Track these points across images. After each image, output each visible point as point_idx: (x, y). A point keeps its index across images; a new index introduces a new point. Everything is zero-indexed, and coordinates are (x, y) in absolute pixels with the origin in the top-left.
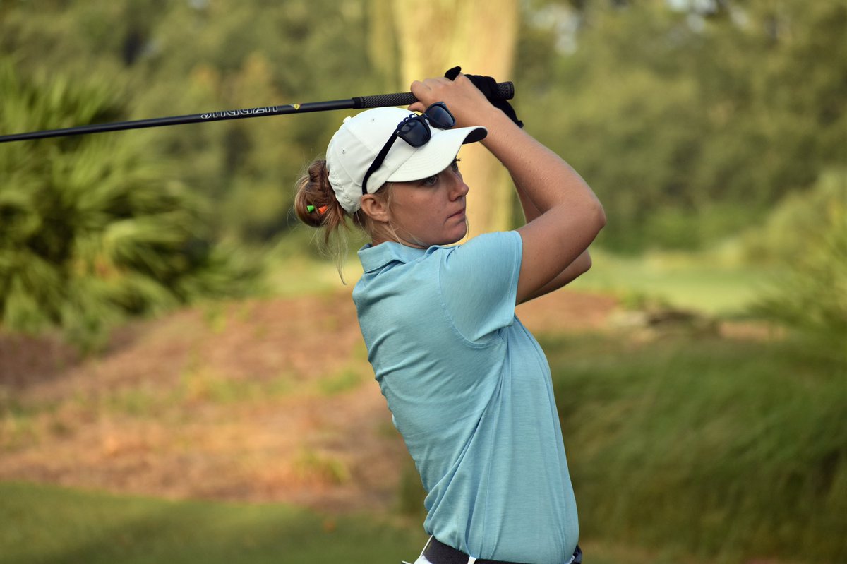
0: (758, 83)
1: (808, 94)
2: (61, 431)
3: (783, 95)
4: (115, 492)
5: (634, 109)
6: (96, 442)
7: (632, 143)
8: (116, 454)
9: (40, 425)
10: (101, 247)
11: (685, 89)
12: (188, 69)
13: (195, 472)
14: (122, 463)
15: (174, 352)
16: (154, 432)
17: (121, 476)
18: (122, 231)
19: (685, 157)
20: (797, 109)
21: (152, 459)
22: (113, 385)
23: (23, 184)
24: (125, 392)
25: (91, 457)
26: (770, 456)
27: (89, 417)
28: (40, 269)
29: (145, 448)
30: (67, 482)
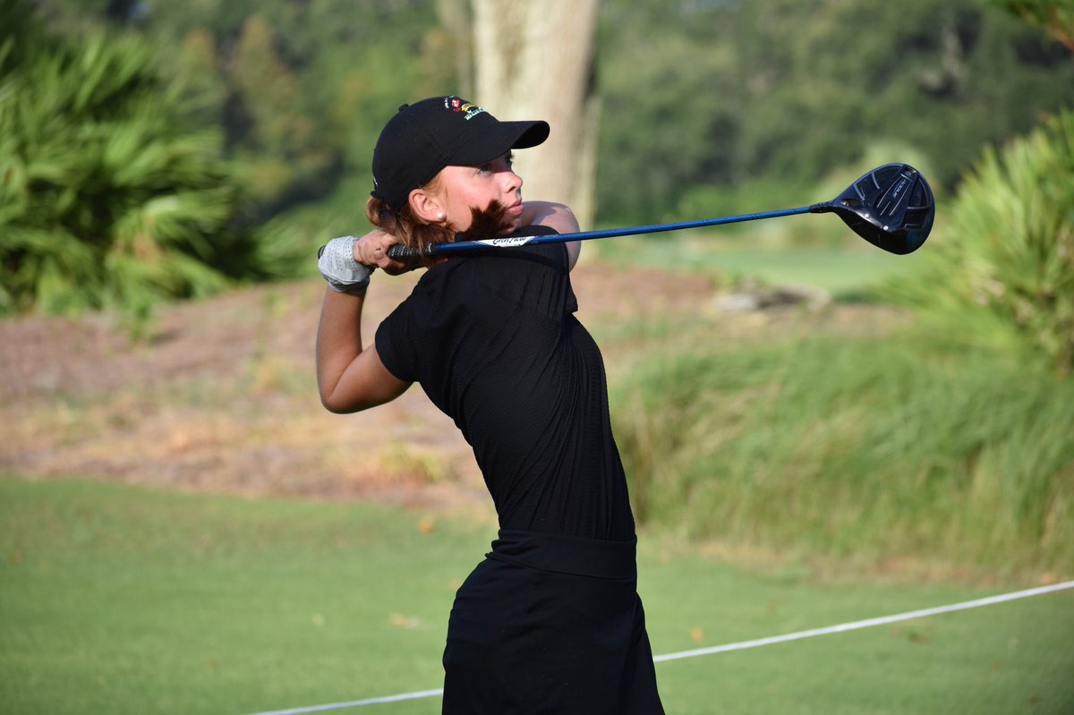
0: (801, 48)
1: (854, 62)
2: (120, 424)
3: (828, 62)
4: (186, 489)
5: (667, 78)
6: (160, 436)
7: (664, 115)
8: (186, 449)
9: (97, 417)
10: (140, 224)
11: (722, 56)
12: (181, 33)
13: (275, 467)
14: (192, 458)
15: (233, 338)
16: (225, 425)
17: (194, 473)
18: (162, 209)
19: (723, 130)
20: (842, 77)
21: (226, 454)
22: (171, 373)
23: (54, 157)
24: (182, 381)
25: (157, 451)
26: (908, 448)
27: (148, 408)
28: (75, 250)
29: (215, 443)
30: (133, 479)
